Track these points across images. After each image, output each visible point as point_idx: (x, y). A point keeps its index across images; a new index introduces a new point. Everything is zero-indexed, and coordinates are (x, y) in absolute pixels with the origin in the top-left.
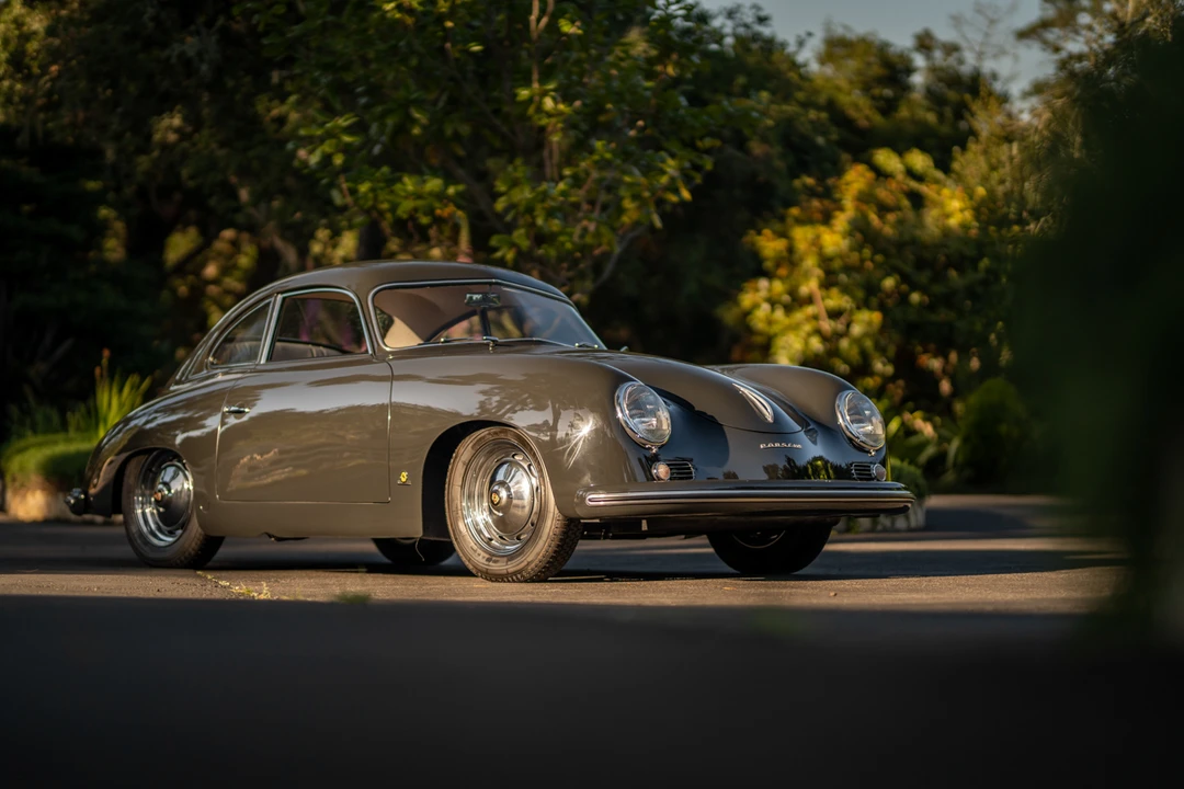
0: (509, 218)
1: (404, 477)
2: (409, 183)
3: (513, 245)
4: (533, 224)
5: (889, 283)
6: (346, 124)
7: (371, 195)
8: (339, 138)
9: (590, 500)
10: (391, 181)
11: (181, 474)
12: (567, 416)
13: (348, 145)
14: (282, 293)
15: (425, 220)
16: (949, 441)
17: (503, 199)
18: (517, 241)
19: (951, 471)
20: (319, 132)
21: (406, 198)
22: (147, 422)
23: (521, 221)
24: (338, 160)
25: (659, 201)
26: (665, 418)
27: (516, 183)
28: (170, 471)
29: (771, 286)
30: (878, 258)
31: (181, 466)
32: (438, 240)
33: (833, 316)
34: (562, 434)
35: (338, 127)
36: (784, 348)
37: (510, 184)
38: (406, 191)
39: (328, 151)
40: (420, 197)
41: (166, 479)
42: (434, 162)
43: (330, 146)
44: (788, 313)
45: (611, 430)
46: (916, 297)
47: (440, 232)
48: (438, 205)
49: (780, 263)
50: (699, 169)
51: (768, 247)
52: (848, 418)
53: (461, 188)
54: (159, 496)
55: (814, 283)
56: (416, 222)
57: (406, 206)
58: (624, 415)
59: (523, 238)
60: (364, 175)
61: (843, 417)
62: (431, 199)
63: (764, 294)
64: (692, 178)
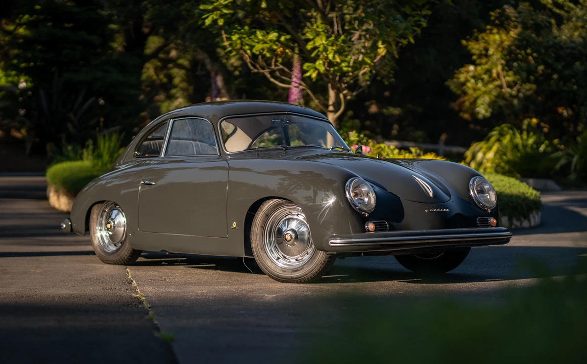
0: (313, 55)
1: (235, 224)
2: (259, 34)
3: (316, 69)
4: (327, 58)
5: (541, 68)
6: (225, 3)
7: (239, 41)
8: (221, 11)
9: (331, 243)
10: (251, 33)
11: (120, 214)
12: (321, 194)
13: (225, 14)
14: (173, 119)
15: (268, 55)
16: (573, 156)
17: (311, 43)
18: (318, 67)
19: (573, 174)
20: (210, 7)
21: (258, 42)
22: (107, 183)
23: (321, 57)
24: (221, 22)
25: (397, 43)
26: (373, 197)
27: (318, 34)
28: (115, 212)
29: (476, 69)
30: (535, 55)
31: (120, 209)
32: (276, 65)
33: (510, 86)
34: (318, 203)
35: (221, 4)
36: (483, 104)
37: (315, 35)
38: (258, 39)
39: (215, 17)
40: (265, 43)
41: (113, 217)
42: (275, 21)
43: (216, 15)
44: (485, 84)
45: (343, 203)
46: (555, 76)
47: (276, 61)
48: (275, 47)
49: (480, 56)
50: (419, 26)
51: (475, 47)
52: (476, 192)
53: (288, 37)
54: (109, 226)
55: (500, 68)
56: (264, 56)
57: (258, 47)
58: (350, 196)
59: (322, 66)
60: (235, 31)
61: (473, 191)
62: (271, 44)
63: (471, 74)
64: (415, 31)
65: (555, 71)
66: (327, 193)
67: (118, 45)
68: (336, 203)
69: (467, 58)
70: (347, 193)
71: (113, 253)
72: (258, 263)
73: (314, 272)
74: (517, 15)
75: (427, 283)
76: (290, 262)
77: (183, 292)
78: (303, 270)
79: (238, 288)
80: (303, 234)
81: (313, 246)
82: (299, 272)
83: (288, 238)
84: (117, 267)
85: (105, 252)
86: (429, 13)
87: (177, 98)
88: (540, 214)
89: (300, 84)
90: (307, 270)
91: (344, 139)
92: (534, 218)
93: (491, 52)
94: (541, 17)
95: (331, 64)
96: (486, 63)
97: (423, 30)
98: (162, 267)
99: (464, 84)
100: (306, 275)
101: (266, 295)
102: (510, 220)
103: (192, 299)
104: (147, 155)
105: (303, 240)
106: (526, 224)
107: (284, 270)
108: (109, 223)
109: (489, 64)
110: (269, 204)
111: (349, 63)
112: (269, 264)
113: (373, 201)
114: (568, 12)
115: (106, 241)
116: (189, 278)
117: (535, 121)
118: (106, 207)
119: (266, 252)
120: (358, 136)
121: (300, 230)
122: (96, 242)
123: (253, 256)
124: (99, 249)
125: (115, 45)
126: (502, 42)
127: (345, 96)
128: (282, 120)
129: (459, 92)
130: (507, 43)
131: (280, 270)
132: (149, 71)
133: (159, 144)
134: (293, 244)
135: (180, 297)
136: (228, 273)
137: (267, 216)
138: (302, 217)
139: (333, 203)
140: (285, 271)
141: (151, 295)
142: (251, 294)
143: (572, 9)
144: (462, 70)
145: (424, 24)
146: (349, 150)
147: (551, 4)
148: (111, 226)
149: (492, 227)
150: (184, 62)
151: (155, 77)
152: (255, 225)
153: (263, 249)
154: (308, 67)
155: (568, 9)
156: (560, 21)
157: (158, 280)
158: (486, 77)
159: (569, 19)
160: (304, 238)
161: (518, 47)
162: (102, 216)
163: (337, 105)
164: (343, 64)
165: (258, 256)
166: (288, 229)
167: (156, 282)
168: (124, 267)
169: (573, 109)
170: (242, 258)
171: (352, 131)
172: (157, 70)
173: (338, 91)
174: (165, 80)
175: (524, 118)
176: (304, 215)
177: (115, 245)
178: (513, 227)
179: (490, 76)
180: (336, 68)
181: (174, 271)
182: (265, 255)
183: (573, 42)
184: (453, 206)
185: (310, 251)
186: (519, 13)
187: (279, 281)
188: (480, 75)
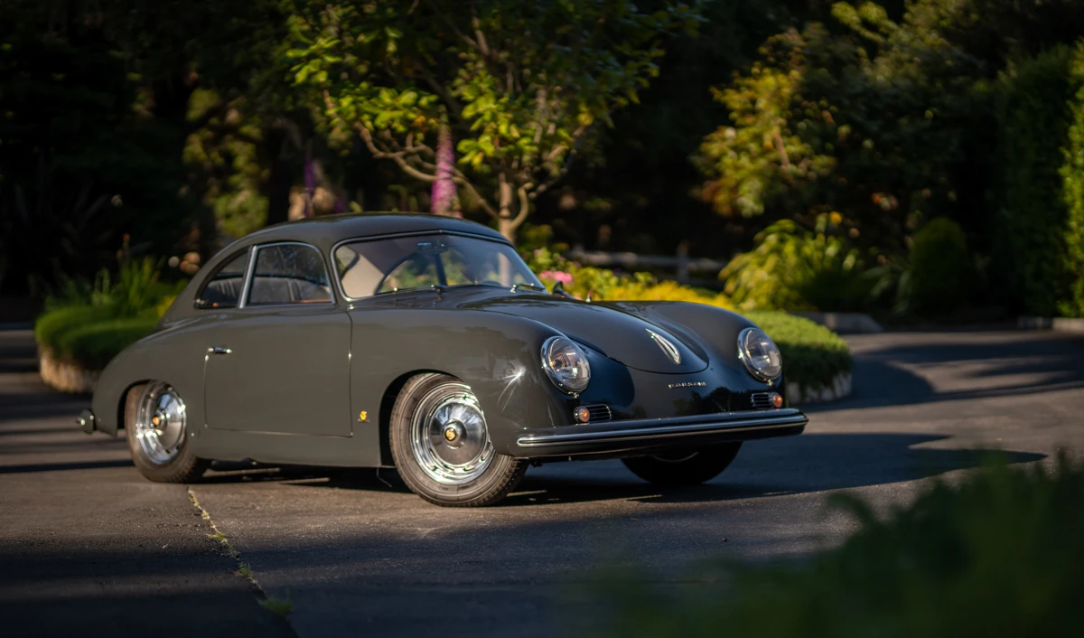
0: (475, 127)
1: (363, 416)
2: (386, 96)
3: (480, 150)
4: (496, 131)
5: (844, 130)
6: (328, 46)
7: (352, 108)
8: (322, 58)
9: (520, 442)
10: (371, 95)
11: (175, 401)
12: (501, 363)
13: (329, 64)
14: (258, 245)
15: (401, 129)
16: (900, 274)
17: (471, 107)
18: (483, 146)
19: (901, 304)
20: (304, 53)
21: (384, 109)
22: (150, 352)
23: (488, 129)
24: (322, 77)
25: (610, 103)
26: (584, 365)
27: (481, 93)
28: (166, 398)
29: (737, 135)
30: (834, 108)
31: (175, 394)
32: (414, 145)
33: (795, 160)
34: (497, 377)
35: (321, 48)
36: (750, 192)
37: (477, 93)
38: (384, 103)
39: (313, 69)
40: (395, 109)
41: (163, 405)
42: (409, 72)
43: (315, 65)
44: (753, 159)
45: (537, 378)
46: (868, 143)
47: (415, 139)
48: (412, 116)
49: (744, 113)
50: (644, 74)
51: (735, 100)
52: (748, 352)
53: (433, 98)
54: (156, 421)
55: (776, 131)
56: (393, 131)
57: (384, 117)
58: (548, 366)
59: (489, 144)
60: (345, 90)
61: (744, 352)
62: (406, 110)
63: (730, 143)
64: (638, 83)
65: (867, 135)
66: (512, 362)
67: (142, 106)
68: (525, 378)
69: (722, 117)
70: (544, 361)
71: (166, 464)
72: (402, 477)
73: (493, 489)
74: (802, 43)
75: (675, 502)
76: (454, 474)
77: (285, 528)
78: (475, 487)
79: (373, 519)
80: (474, 427)
81: (492, 448)
82: (468, 490)
83: (451, 435)
84: (173, 487)
85: (151, 463)
86: (661, 53)
87: (240, 190)
88: (850, 377)
89: (453, 174)
90: (481, 486)
91: (528, 262)
92: (841, 384)
93: (762, 104)
94: (842, 47)
95: (504, 141)
96: (754, 124)
97: (653, 80)
98: (246, 485)
99: (717, 160)
100: (481, 493)
101: (419, 529)
102: (802, 389)
103: (302, 540)
104: (215, 305)
105: (474, 439)
106: (827, 395)
107: (445, 487)
108: (156, 416)
109: (758, 125)
110: (418, 382)
111: (532, 137)
112: (421, 478)
113: (585, 374)
114: (886, 36)
115: (153, 446)
116: (291, 503)
117: (836, 217)
118: (151, 391)
119: (414, 459)
120: (551, 257)
121: (470, 422)
122: (136, 448)
123: (394, 465)
124: (140, 459)
125: (138, 107)
126: (779, 88)
127: (528, 191)
128: (434, 244)
129: (708, 172)
130: (786, 91)
131: (439, 487)
132: (195, 147)
133: (234, 286)
134: (458, 445)
135: (283, 537)
136: (353, 492)
137: (416, 400)
138: (471, 401)
139: (521, 377)
140: (447, 489)
141: (236, 534)
142: (396, 528)
143: (892, 31)
144: (714, 136)
145: (654, 71)
146: (541, 289)
147: (858, 24)
148: (160, 421)
149: (776, 408)
150: (251, 130)
151: (203, 156)
152: (397, 415)
153: (410, 453)
154: (467, 147)
155: (885, 31)
156: (874, 51)
157: (243, 508)
158: (754, 147)
159: (888, 48)
160: (476, 435)
161: (806, 96)
162: (144, 405)
163: (515, 206)
164: (524, 141)
165: (402, 465)
166: (450, 421)
167: (239, 512)
168: (182, 487)
169: (898, 197)
170: (375, 469)
171: (539, 248)
172: (207, 145)
173: (517, 185)
174: (220, 160)
175: (820, 212)
176: (474, 397)
177: (168, 452)
178: (808, 400)
179: (761, 145)
180: (511, 147)
181: (266, 492)
182: (414, 463)
183: (895, 86)
184: (712, 377)
185: (486, 455)
186: (806, 40)
187: (437, 504)
188: (745, 143)
